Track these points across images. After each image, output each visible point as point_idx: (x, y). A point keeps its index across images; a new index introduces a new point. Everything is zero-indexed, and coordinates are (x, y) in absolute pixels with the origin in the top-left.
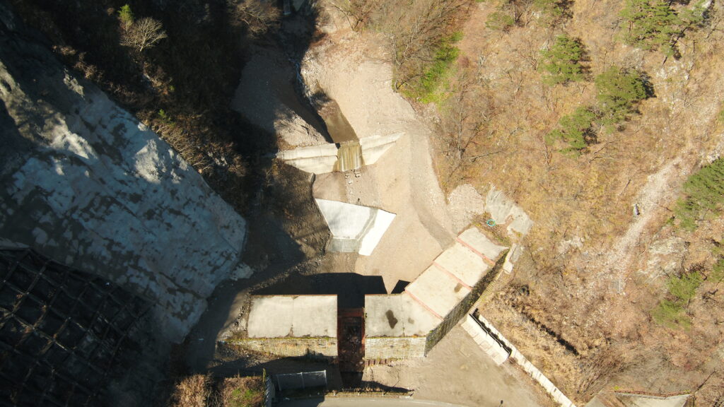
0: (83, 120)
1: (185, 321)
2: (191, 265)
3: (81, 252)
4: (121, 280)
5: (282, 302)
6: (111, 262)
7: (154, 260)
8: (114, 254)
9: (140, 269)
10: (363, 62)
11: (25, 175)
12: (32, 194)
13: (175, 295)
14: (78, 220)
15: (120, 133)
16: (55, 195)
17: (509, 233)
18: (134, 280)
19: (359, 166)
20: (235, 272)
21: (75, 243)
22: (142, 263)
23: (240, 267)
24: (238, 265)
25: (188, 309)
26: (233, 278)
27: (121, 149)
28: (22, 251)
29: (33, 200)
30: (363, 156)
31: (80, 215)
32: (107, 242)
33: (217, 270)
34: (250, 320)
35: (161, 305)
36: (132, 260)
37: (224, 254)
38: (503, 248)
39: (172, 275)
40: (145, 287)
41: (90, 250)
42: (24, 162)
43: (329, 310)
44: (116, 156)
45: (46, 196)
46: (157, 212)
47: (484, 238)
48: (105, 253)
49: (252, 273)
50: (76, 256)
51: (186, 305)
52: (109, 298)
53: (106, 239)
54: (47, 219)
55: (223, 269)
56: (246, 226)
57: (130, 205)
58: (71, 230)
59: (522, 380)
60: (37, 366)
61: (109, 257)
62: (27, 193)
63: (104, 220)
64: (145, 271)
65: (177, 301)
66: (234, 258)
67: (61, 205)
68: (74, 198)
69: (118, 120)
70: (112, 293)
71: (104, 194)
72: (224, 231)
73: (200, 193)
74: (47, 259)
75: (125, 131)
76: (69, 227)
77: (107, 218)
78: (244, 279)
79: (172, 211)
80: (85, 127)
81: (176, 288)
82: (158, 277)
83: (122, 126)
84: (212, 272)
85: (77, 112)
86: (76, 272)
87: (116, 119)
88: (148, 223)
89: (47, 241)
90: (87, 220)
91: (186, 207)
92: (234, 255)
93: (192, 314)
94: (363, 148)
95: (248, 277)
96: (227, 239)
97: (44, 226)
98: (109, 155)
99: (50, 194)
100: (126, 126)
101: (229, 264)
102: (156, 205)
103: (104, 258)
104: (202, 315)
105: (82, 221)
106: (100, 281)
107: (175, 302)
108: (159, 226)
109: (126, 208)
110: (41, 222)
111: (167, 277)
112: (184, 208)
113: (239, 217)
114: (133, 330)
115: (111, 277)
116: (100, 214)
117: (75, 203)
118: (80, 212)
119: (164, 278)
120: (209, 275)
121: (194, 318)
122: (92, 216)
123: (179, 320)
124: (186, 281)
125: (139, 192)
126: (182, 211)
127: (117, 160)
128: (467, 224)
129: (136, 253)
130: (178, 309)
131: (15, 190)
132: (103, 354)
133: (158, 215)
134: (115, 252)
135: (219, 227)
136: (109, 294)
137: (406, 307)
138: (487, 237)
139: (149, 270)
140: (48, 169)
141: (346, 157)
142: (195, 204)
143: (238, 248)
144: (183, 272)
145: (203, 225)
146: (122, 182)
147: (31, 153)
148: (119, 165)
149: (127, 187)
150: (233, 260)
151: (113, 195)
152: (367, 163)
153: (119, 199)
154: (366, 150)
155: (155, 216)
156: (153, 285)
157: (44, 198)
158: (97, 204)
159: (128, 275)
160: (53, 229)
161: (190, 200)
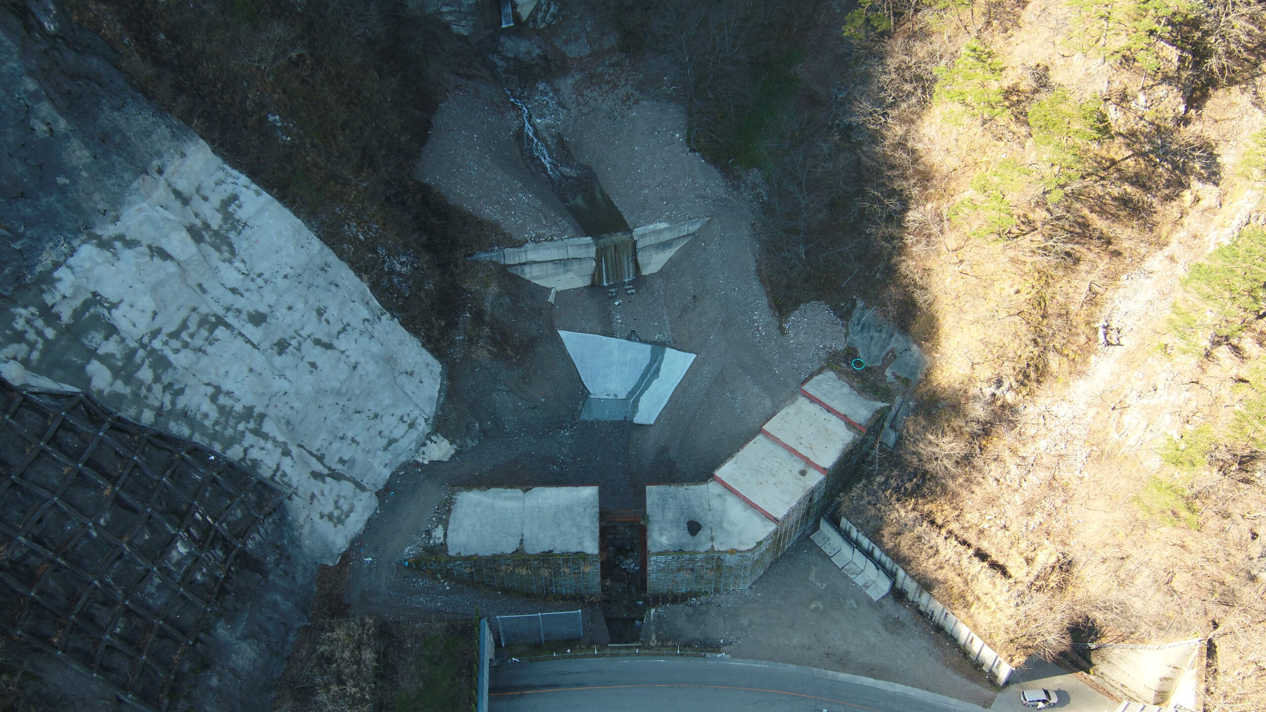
0: (169, 185)
1: (339, 526)
2: (350, 434)
3: (168, 406)
4: (235, 453)
5: (505, 498)
6: (217, 423)
7: (288, 423)
8: (222, 409)
9: (266, 437)
10: (637, 102)
11: (73, 273)
12: (87, 305)
13: (324, 482)
14: (161, 350)
15: (230, 209)
16: (124, 307)
17: (888, 380)
18: (254, 454)
19: (632, 277)
20: (423, 449)
21: (157, 388)
22: (268, 427)
23: (432, 441)
24: (428, 437)
25: (345, 507)
26: (420, 460)
27: (232, 235)
28: (70, 396)
29: (87, 314)
30: (639, 259)
31: (166, 343)
32: (210, 390)
33: (394, 445)
34: (450, 527)
35: (300, 497)
36: (252, 421)
37: (405, 419)
38: (880, 405)
39: (318, 450)
40: (275, 467)
41: (181, 402)
42: (73, 251)
43: (585, 509)
44: (225, 248)
45: (109, 310)
46: (294, 343)
47: (846, 389)
48: (207, 407)
49: (454, 452)
50: (159, 412)
51: (342, 501)
52: (214, 480)
53: (209, 384)
54: (110, 347)
55: (404, 444)
56: (441, 373)
57: (249, 330)
58: (150, 367)
59: (915, 625)
60: (96, 587)
61: (214, 414)
62: (77, 303)
63: (205, 352)
64: (275, 440)
65: (326, 492)
66: (423, 426)
67: (134, 325)
68: (155, 314)
69: (228, 189)
70: (219, 474)
71: (204, 310)
72: (403, 379)
73: (365, 313)
74: (111, 413)
75: (240, 207)
76: (147, 362)
77: (210, 349)
78: (439, 462)
79: (317, 342)
80: (173, 197)
81: (326, 472)
82: (294, 450)
83: (234, 198)
84: (385, 449)
85: (160, 172)
86: (159, 436)
87: (224, 186)
88: (278, 361)
89: (112, 385)
90: (177, 351)
91: (342, 335)
92: (421, 421)
93: (353, 517)
94: (640, 245)
95: (446, 459)
96: (410, 394)
97: (106, 359)
98: (212, 245)
99: (114, 306)
100: (242, 199)
101: (414, 435)
102: (291, 332)
103: (206, 416)
104: (369, 519)
105: (168, 352)
106: (197, 451)
107: (323, 494)
108: (297, 366)
109: (241, 334)
110: (101, 351)
111: (311, 453)
112: (338, 338)
113: (429, 358)
114: (253, 539)
115: (217, 447)
116: (198, 342)
117: (157, 325)
118: (165, 338)
119: (306, 453)
120: (379, 453)
121: (356, 523)
122: (186, 345)
123: (331, 524)
124: (342, 461)
125: (263, 309)
126: (335, 343)
127: (227, 255)
128: (817, 367)
129: (258, 410)
130: (329, 508)
131: (58, 297)
132: (203, 575)
133: (295, 348)
134: (225, 407)
135: (396, 374)
136: (214, 474)
137: (716, 503)
138: (851, 387)
139: (280, 438)
140: (113, 265)
141: (609, 260)
142: (357, 332)
143: (430, 410)
144: (336, 445)
145: (370, 368)
146: (234, 291)
147: (84, 237)
148: (230, 262)
149: (243, 300)
150: (421, 429)
151: (221, 312)
152: (645, 272)
153: (230, 319)
154: (645, 248)
155: (291, 348)
156: (287, 464)
157: (106, 312)
158: (193, 327)
159: (246, 444)
160: (120, 364)
161: (348, 325)
